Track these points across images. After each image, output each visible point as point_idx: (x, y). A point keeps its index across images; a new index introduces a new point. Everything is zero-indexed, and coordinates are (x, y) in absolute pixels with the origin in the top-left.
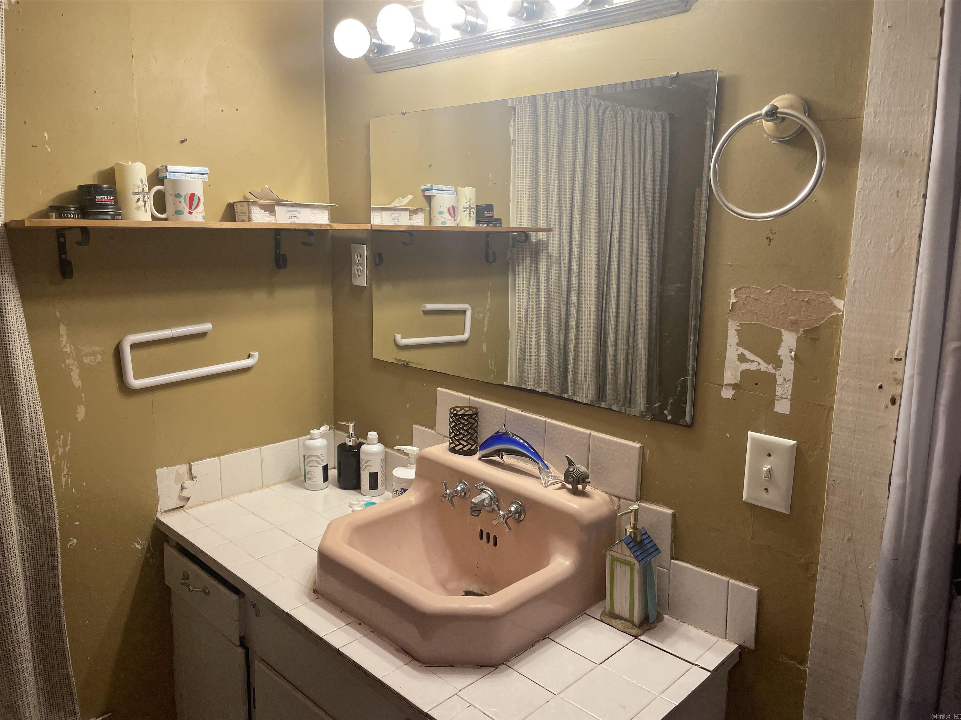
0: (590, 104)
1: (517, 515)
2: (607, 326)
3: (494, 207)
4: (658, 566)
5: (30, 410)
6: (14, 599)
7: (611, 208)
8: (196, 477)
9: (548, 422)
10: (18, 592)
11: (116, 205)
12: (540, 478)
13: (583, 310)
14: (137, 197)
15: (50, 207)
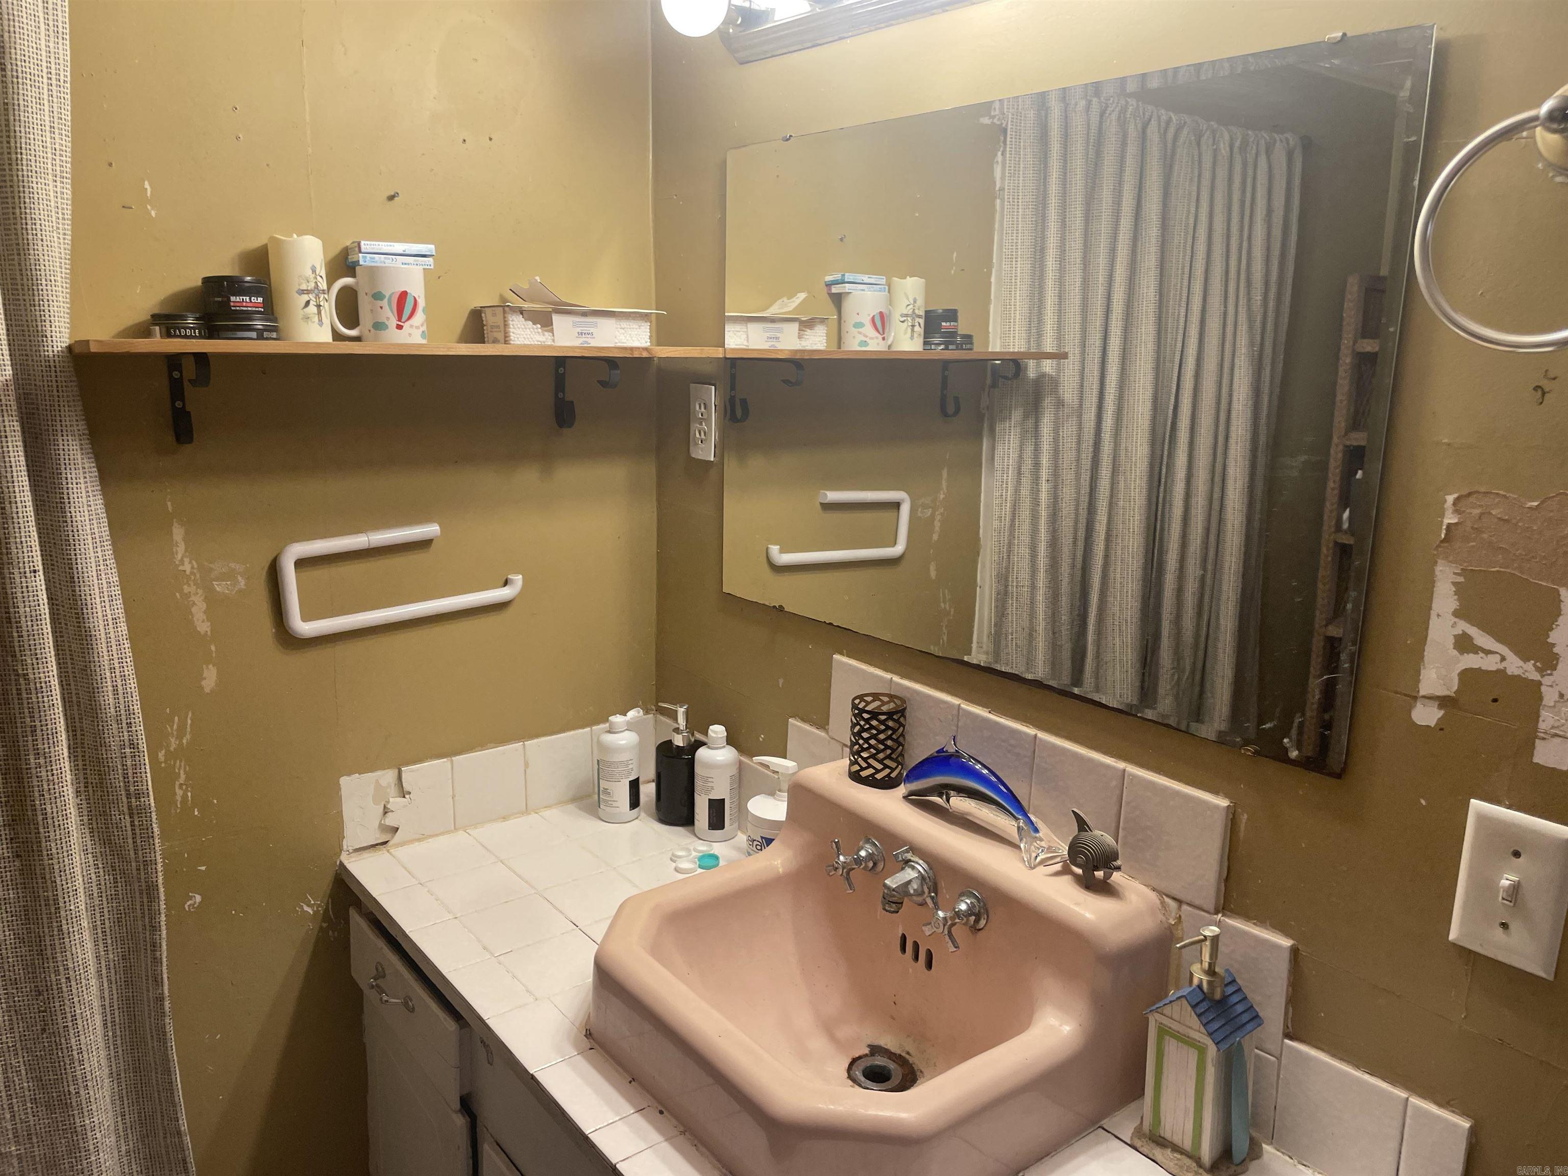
0: (1150, 120)
1: (973, 918)
2: (1166, 533)
3: (959, 314)
4: (1257, 1048)
5: (113, 675)
6: (77, 1005)
7: (1183, 314)
8: (409, 793)
9: (1041, 740)
10: (85, 992)
11: (270, 311)
12: (1018, 847)
13: (1121, 503)
14: (305, 298)
15: (153, 316)
